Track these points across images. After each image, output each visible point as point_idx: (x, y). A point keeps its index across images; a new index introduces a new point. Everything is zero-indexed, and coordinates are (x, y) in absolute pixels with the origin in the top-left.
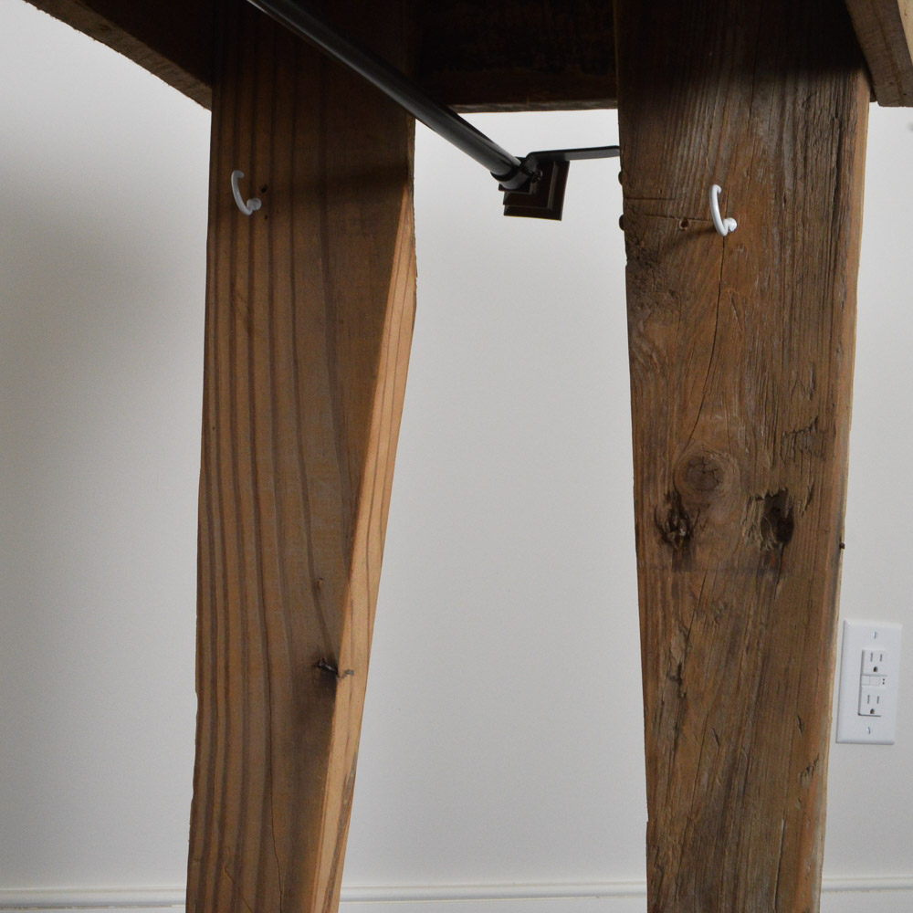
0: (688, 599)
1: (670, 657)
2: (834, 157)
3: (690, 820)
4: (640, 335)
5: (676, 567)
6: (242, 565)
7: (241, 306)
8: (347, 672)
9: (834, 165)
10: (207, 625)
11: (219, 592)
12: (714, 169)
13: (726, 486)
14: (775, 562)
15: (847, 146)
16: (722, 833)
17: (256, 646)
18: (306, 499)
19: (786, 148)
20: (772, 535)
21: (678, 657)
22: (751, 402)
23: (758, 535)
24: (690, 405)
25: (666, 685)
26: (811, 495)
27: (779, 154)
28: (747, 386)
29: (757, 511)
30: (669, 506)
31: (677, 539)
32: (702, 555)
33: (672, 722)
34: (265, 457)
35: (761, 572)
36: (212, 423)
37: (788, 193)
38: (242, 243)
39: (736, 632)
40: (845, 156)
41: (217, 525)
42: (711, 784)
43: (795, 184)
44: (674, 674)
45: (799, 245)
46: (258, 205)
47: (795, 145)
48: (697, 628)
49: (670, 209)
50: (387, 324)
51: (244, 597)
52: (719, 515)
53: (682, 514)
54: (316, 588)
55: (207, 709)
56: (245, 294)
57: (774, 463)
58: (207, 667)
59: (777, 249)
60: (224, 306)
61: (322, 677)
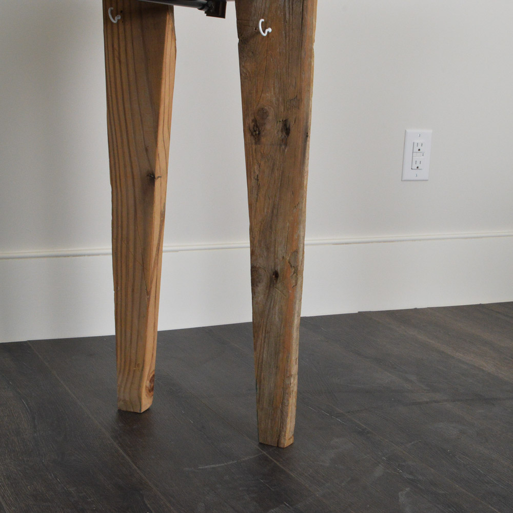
0: (260, 154)
1: (254, 172)
2: (301, 7)
3: (261, 224)
4: (243, 67)
5: (256, 143)
6: (122, 142)
8: (158, 177)
9: (301, 10)
10: (112, 162)
11: (116, 152)
12: (265, 11)
13: (270, 118)
14: (285, 142)
15: (305, 4)
16: (271, 228)
17: (129, 169)
19: (287, 4)
20: (284, 133)
21: (257, 173)
22: (277, 90)
23: (280, 134)
24: (259, 91)
25: (254, 181)
26: (295, 122)
27: (284, 6)
28: (276, 85)
29: (280, 125)
30: (253, 124)
31: (256, 134)
32: (263, 140)
33: (256, 193)
34: (127, 105)
35: (281, 145)
37: (287, 19)
38: (115, 31)
39: (274, 165)
40: (305, 7)
41: (113, 128)
42: (267, 212)
43: (289, 17)
44: (256, 178)
45: (291, 37)
46: (119, 18)
47: (289, 3)
48: (262, 163)
49: (251, 24)
50: (164, 60)
51: (124, 153)
52: (268, 127)
53: (257, 126)
54: (147, 150)
55: (114, 190)
56: (117, 49)
57: (284, 110)
58: (114, 177)
59: (284, 39)
60: (110, 53)
61: (150, 179)
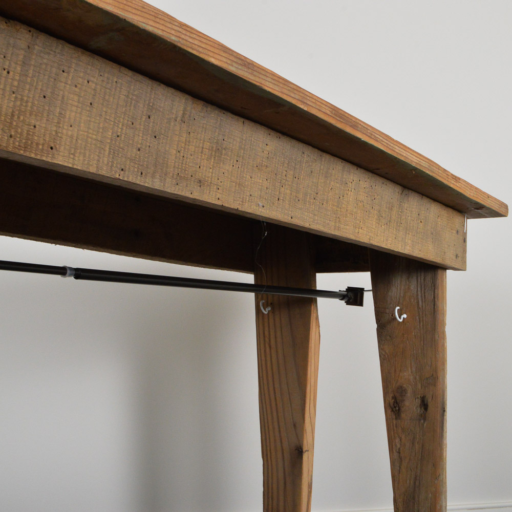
0: (400, 428)
1: (396, 446)
2: (433, 296)
3: (405, 494)
4: (382, 349)
5: (396, 419)
6: (273, 419)
7: (267, 340)
8: (306, 451)
9: (433, 298)
10: (264, 438)
11: (267, 427)
12: (399, 299)
13: (409, 394)
14: (423, 417)
15: (436, 292)
16: (414, 498)
17: (279, 444)
18: (290, 399)
19: (419, 293)
20: (423, 409)
21: (398, 446)
22: (414, 369)
23: (419, 409)
24: (397, 370)
25: (396, 454)
26: (432, 398)
27: (417, 295)
28: (412, 364)
29: (418, 401)
30: (393, 401)
31: (396, 410)
32: (403, 415)
33: (398, 465)
34: (277, 386)
35: (420, 420)
36: (261, 376)
37: (420, 306)
38: (266, 320)
39: (414, 438)
40: (436, 295)
41: (264, 407)
42: (410, 483)
43: (422, 304)
44: (398, 451)
45: (425, 322)
46: (270, 309)
47: (421, 292)
48: (403, 437)
49: (387, 311)
50: (310, 345)
51: (274, 428)
52: (407, 403)
53: (397, 403)
54: (295, 425)
55: (265, 463)
56: (268, 336)
57: (422, 388)
58: (265, 451)
59: (418, 323)
60: (262, 339)
61: (298, 453)
